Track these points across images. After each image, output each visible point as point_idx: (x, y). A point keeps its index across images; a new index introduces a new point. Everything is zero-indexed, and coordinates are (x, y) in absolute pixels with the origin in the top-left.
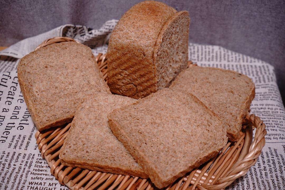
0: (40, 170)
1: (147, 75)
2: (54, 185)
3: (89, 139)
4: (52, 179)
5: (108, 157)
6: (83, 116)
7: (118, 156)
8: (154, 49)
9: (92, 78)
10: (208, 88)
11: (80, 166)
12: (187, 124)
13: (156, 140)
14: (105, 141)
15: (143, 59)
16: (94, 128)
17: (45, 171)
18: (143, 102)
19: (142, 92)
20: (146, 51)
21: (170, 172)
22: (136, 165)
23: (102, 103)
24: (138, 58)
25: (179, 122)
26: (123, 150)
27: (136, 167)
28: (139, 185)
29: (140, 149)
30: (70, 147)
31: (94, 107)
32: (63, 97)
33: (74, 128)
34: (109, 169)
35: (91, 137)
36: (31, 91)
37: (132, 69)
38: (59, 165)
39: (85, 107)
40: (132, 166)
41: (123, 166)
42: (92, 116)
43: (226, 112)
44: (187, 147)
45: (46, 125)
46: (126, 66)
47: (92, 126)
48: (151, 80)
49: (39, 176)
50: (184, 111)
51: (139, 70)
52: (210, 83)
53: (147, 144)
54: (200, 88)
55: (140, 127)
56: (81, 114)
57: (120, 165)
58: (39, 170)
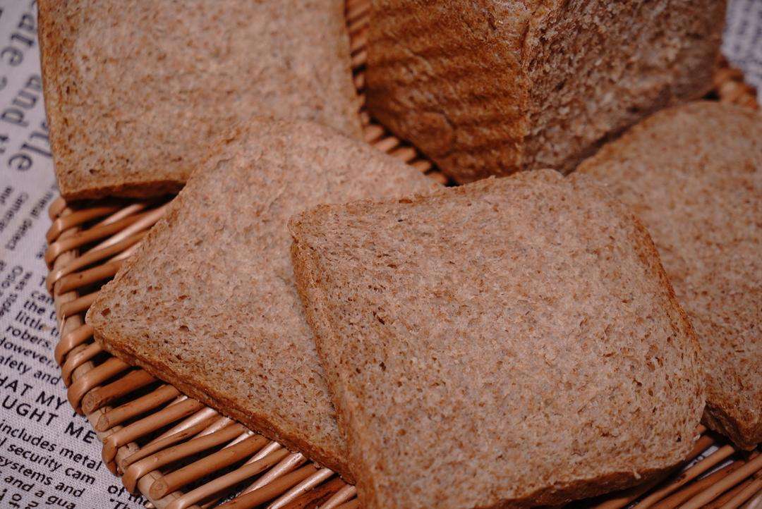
0: (29, 336)
1: (495, 102)
2: (54, 403)
3: (209, 283)
4: (55, 381)
5: (247, 371)
6: (218, 192)
7: (282, 376)
8: (533, 14)
9: (305, 49)
10: (735, 207)
11: (149, 368)
12: (568, 336)
13: (423, 365)
14: (259, 309)
15: (486, 38)
16: (238, 246)
17: (43, 343)
18: (441, 203)
19: (472, 153)
20: (501, 15)
21: (424, 499)
22: (329, 428)
23: (301, 162)
24: (469, 30)
25: (543, 320)
26: (305, 359)
27: (328, 437)
28: (325, 501)
29: (351, 379)
30: (135, 292)
31: (266, 170)
32: (177, 97)
33: (170, 226)
34: (239, 413)
35: (218, 279)
36: (65, 50)
37: (446, 62)
38: (89, 340)
39: (233, 158)
40: (314, 428)
41: (283, 417)
42: (245, 202)
43: (755, 328)
44: (530, 426)
45: (85, 187)
46: (429, 44)
47: (236, 239)
48: (506, 124)
49: (19, 357)
50: (581, 280)
51: (468, 72)
52: (750, 189)
53: (387, 369)
54: (702, 199)
55: (389, 297)
56: (212, 182)
57: (274, 411)
58: (25, 336)
